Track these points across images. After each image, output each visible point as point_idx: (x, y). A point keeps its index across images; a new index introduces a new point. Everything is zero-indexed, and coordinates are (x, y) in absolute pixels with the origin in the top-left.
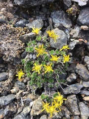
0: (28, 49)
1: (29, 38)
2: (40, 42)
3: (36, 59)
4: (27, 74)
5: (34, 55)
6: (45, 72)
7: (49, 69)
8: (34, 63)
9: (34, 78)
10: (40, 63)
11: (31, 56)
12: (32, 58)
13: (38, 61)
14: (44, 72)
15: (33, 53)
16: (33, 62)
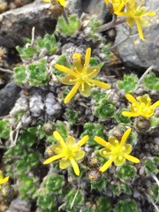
0: (22, 74)
1: (24, 26)
2: (76, 41)
3: (59, 116)
4: (20, 186)
5: (50, 99)
6: (103, 169)
7: (117, 153)
8: (50, 133)
9: (50, 199)
10: (78, 130)
11: (36, 104)
12: (43, 112)
13: (68, 124)
14: (95, 167)
15: (45, 90)
16: (48, 126)
